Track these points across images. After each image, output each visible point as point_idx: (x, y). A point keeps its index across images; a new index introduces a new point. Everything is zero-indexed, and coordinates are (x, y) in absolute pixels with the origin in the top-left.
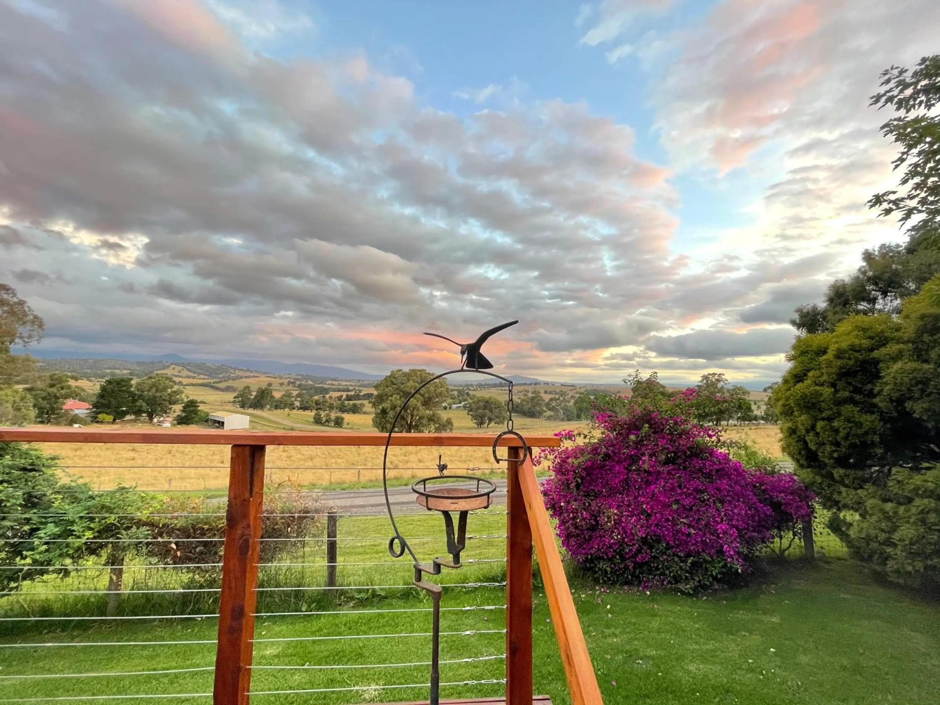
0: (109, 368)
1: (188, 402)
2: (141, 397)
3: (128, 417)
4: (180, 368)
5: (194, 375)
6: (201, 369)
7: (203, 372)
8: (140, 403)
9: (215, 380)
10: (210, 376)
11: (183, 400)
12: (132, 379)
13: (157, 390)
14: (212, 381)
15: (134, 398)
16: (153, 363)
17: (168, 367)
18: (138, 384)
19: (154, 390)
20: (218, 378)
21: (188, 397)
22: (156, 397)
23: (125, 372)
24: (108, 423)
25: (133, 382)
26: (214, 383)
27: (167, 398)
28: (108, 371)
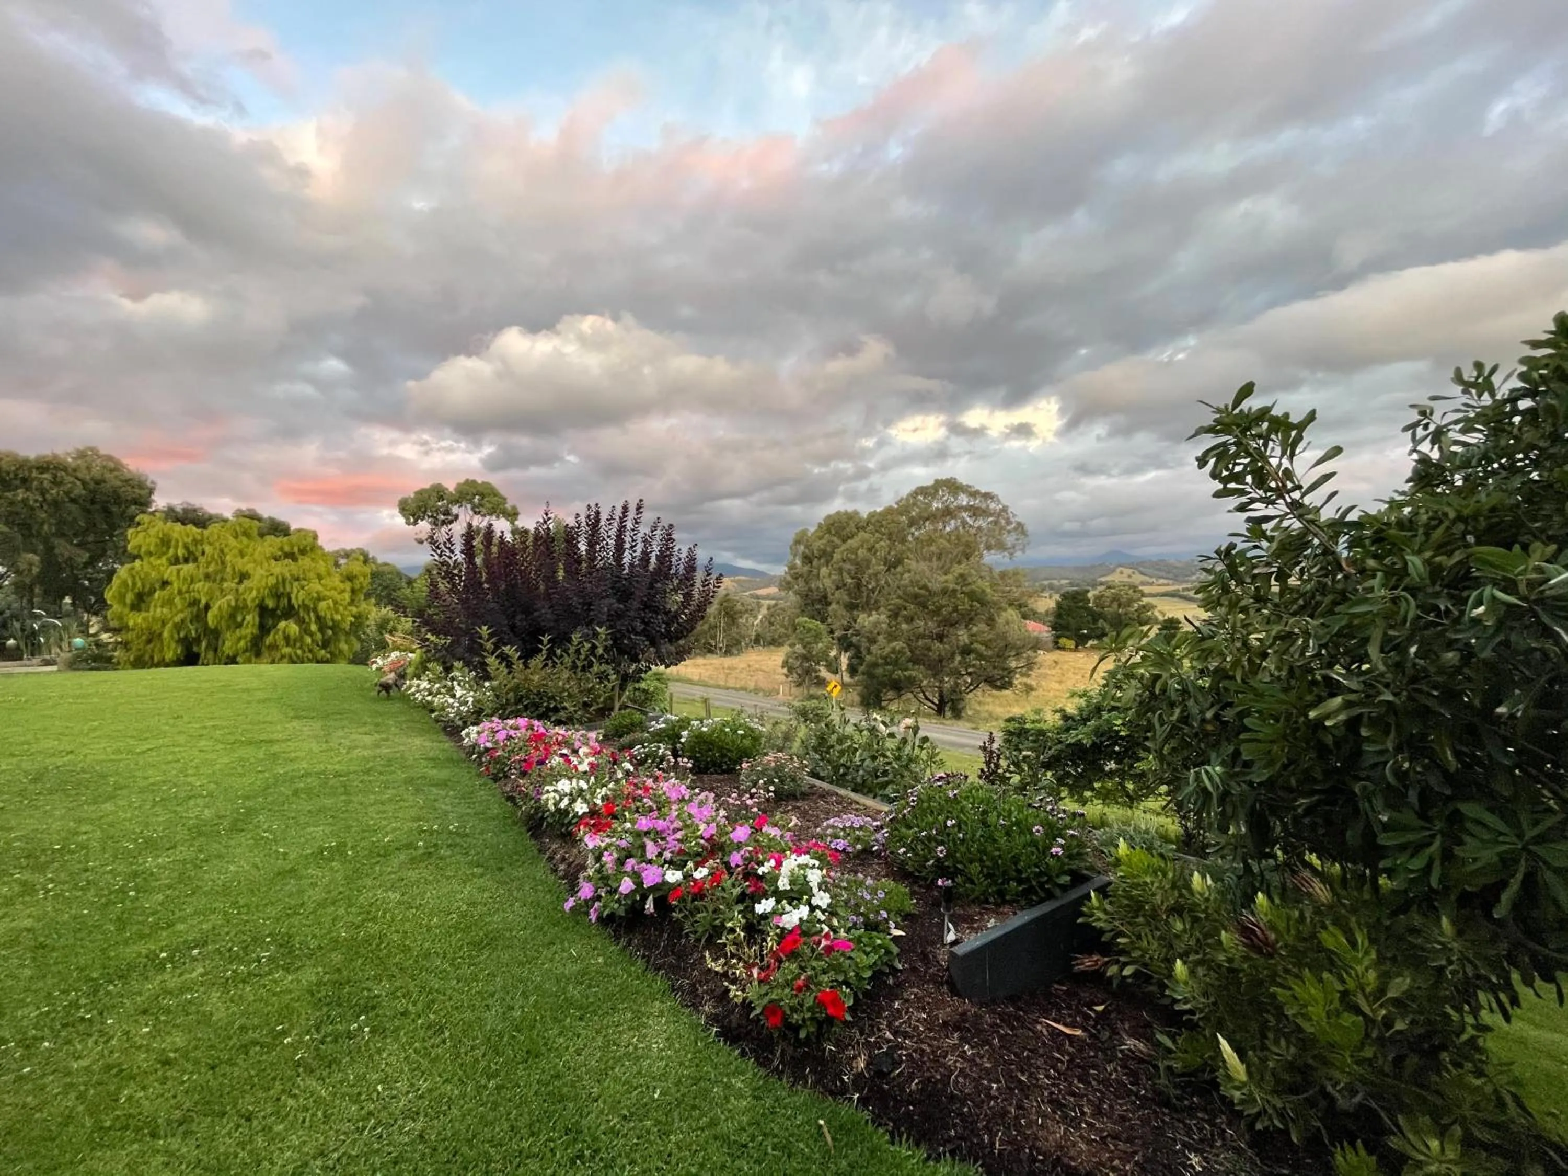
0: (1047, 579)
1: (1165, 621)
2: (1101, 616)
3: (1090, 643)
4: (1130, 571)
5: (1151, 580)
6: (1159, 570)
7: (1163, 574)
8: (1101, 623)
9: (1185, 586)
10: (1176, 579)
11: (1156, 619)
12: (1088, 591)
13: (1119, 606)
14: (1180, 588)
15: (1096, 617)
16: (1093, 567)
17: (1113, 571)
18: (1098, 598)
19: (1115, 605)
20: (1187, 582)
21: (1164, 615)
22: (1119, 615)
23: (1064, 582)
24: (1071, 650)
25: (1090, 595)
26: (1184, 590)
27: (1135, 616)
28: (1046, 583)
